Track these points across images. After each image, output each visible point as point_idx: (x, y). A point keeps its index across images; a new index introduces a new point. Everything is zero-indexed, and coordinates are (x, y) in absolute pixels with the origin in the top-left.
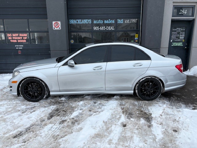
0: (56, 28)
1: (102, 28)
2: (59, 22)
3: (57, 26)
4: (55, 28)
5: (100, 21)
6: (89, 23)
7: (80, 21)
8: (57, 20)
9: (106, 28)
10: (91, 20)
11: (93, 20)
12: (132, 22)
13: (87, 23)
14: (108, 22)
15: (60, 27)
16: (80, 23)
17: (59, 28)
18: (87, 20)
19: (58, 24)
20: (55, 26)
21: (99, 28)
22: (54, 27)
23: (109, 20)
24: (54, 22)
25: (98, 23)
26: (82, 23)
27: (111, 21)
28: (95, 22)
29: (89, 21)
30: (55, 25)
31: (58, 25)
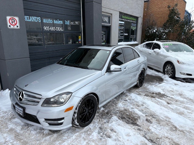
0: (12, 27)
1: (52, 29)
2: (17, 18)
3: (13, 24)
4: (11, 25)
5: (49, 20)
6: (38, 21)
7: (27, 18)
8: (13, 14)
9: (56, 28)
10: (40, 18)
11: (43, 18)
12: (76, 24)
13: (36, 21)
14: (57, 23)
15: (18, 24)
16: (27, 20)
17: (17, 27)
18: (36, 17)
19: (15, 20)
20: (11, 23)
21: (50, 28)
22: (9, 24)
23: (58, 20)
24: (8, 18)
25: (48, 22)
26: (30, 21)
27: (60, 21)
28: (45, 21)
29: (38, 19)
30: (11, 21)
31: (15, 22)
